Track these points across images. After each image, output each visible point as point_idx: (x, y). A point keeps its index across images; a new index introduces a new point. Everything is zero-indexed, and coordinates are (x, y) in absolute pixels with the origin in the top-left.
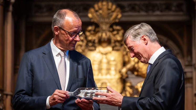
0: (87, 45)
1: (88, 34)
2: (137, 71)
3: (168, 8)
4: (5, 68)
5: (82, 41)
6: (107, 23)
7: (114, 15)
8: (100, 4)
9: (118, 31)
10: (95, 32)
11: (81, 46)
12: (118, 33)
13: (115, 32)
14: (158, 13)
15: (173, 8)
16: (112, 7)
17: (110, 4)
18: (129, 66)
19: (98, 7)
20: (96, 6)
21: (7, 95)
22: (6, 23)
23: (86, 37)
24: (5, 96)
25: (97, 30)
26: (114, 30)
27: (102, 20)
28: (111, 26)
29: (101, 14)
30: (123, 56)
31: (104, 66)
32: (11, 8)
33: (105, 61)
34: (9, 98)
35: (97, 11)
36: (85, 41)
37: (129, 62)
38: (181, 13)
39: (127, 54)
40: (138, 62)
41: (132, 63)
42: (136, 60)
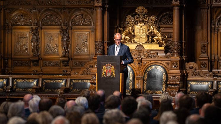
0: (135, 22)
1: (136, 18)
6: (142, 15)
7: (145, 11)
8: (139, 7)
9: (147, 17)
10: (138, 18)
17: (143, 7)
18: (149, 32)
20: (138, 8)
21: (105, 42)
23: (135, 20)
26: (144, 17)
27: (140, 13)
28: (144, 15)
29: (140, 11)
30: (148, 27)
31: (141, 31)
33: (141, 29)
34: (106, 43)
35: (138, 10)
39: (149, 27)
40: (153, 30)
41: (151, 30)
42: (153, 29)
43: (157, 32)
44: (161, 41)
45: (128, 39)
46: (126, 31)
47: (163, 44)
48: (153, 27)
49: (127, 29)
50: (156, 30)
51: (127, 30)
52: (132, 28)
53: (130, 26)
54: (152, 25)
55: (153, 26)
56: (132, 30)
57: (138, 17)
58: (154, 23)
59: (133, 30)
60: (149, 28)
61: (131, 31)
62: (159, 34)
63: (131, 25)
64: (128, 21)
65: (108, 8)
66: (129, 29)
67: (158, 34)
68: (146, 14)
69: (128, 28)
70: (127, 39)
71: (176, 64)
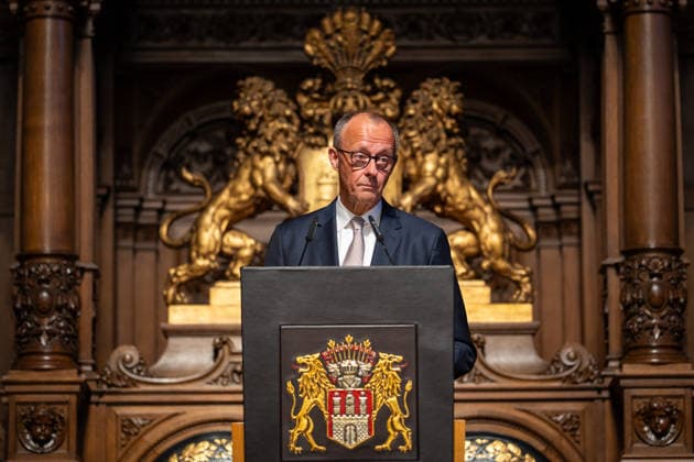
1: (303, 100)
2: (443, 203)
3: (510, 27)
4: (77, 192)
5: (289, 119)
6: (356, 70)
7: (378, 45)
8: (337, 17)
9: (389, 90)
10: (325, 96)
11: (286, 133)
12: (387, 99)
13: (380, 96)
14: (482, 39)
15: (525, 28)
16: (371, 25)
17: (366, 17)
19: (334, 25)
20: (326, 22)
21: (83, 270)
22: (77, 70)
23: (298, 111)
24: (78, 274)
25: (329, 88)
26: (375, 91)
27: (344, 62)
28: (368, 79)
29: (340, 44)
32: (90, 27)
34: (88, 276)
35: (328, 37)
36: (297, 121)
37: (420, 176)
38: (546, 41)
39: (413, 156)
40: (445, 178)
41: (430, 181)
42: (440, 172)
43: (474, 194)
44: (502, 264)
45: (246, 253)
46: (234, 193)
47: (518, 285)
48: (443, 160)
49: (245, 173)
50: (462, 184)
51: (244, 187)
52: (281, 167)
53: (264, 155)
54: (435, 142)
55: (440, 155)
56: (279, 179)
57: (320, 91)
58: (450, 134)
59: (288, 182)
60: (413, 171)
61: (274, 188)
62: (488, 209)
63: (275, 149)
64: (252, 115)
65: (99, 19)
66: (263, 172)
67: (476, 213)
68: (383, 72)
69: (254, 167)
70: (237, 249)
71: (669, 414)
